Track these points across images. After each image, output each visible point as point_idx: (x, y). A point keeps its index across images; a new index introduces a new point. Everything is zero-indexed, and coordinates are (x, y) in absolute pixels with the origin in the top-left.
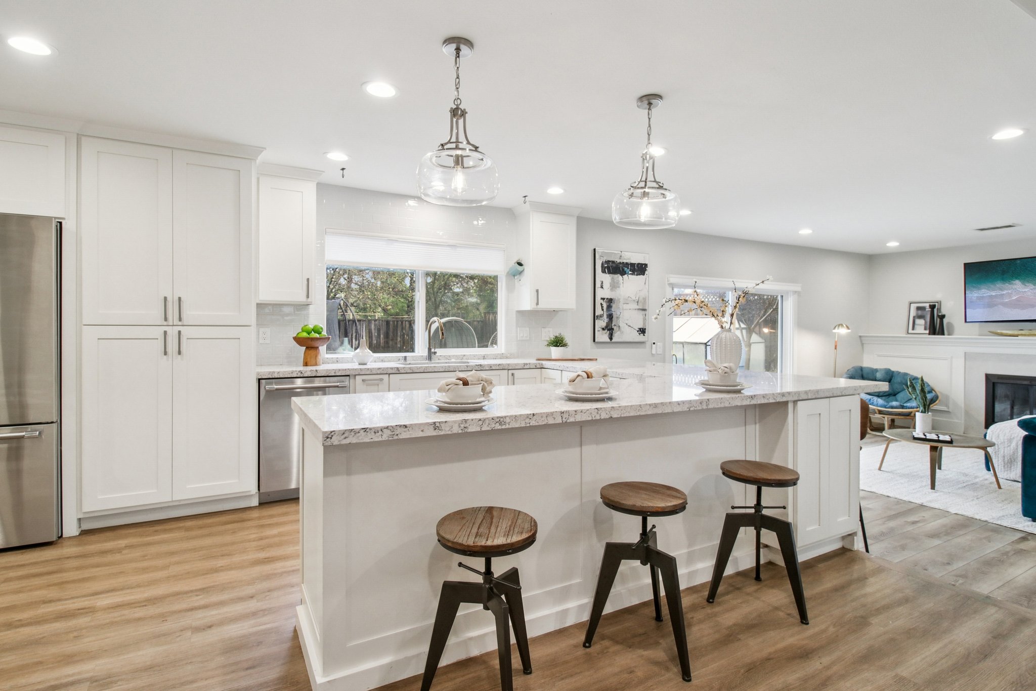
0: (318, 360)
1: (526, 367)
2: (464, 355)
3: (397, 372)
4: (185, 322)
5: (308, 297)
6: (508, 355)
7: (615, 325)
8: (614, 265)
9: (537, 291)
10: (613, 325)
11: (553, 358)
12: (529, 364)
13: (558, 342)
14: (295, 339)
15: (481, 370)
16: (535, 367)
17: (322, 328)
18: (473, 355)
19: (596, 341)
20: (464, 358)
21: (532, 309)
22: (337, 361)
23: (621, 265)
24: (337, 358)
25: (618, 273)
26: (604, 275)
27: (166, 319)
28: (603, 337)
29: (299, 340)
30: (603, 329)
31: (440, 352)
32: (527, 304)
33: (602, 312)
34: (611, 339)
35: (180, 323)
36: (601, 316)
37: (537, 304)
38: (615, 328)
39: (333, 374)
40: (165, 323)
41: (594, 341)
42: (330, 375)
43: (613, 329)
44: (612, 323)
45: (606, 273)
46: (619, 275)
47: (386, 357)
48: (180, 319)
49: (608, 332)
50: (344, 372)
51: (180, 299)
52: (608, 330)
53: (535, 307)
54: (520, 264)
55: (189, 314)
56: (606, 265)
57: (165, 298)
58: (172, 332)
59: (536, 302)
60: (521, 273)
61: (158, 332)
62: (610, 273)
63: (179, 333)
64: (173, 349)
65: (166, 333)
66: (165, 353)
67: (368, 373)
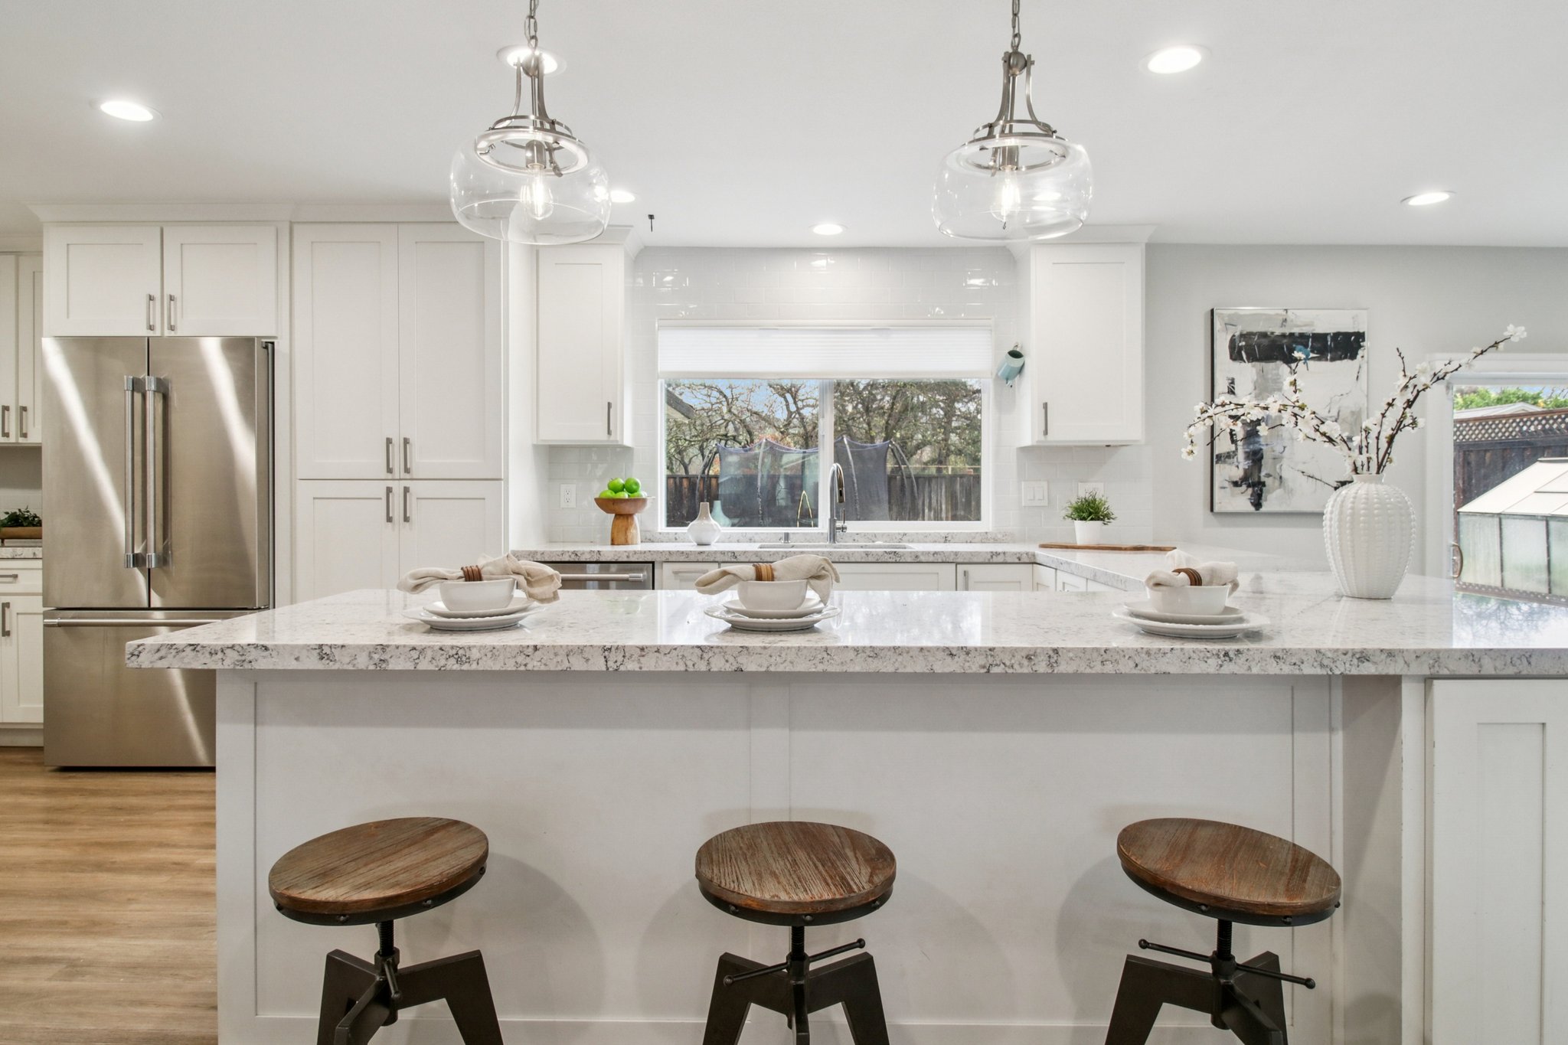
0: (630, 536)
1: (995, 559)
2: (905, 534)
3: (733, 560)
4: (415, 474)
5: (609, 432)
6: (999, 536)
7: (1268, 475)
8: (1265, 342)
9: (1045, 406)
10: (1263, 474)
11: (1079, 543)
12: (1004, 553)
13: (1090, 511)
14: (595, 500)
15: (896, 562)
16: (1017, 561)
17: (637, 484)
18: (922, 534)
19: (1216, 509)
20: (905, 538)
21: (1035, 444)
22: (676, 539)
23: (1285, 341)
24: (676, 534)
25: (1277, 359)
26: (1237, 365)
27: (390, 470)
28: (1241, 501)
29: (604, 504)
30: (1236, 484)
31: (853, 527)
32: (1028, 434)
33: (1233, 447)
34: (1257, 504)
35: (407, 476)
36: (1229, 456)
37: (1046, 433)
38: (1268, 481)
39: (625, 559)
40: (390, 476)
41: (1212, 510)
42: (620, 560)
43: (1264, 484)
44: (1260, 471)
45: (1241, 359)
46: (1279, 363)
47: (756, 534)
48: (407, 470)
49: (1250, 491)
50: (643, 555)
51: (406, 441)
52: (1249, 486)
53: (1042, 438)
54: (1015, 354)
55: (418, 461)
56: (1244, 343)
57: (389, 441)
58: (398, 488)
59: (1043, 428)
60: (1021, 370)
61: (380, 489)
62: (1252, 358)
63: (406, 490)
64: (397, 512)
65: (389, 490)
66: (389, 519)
67: (682, 559)
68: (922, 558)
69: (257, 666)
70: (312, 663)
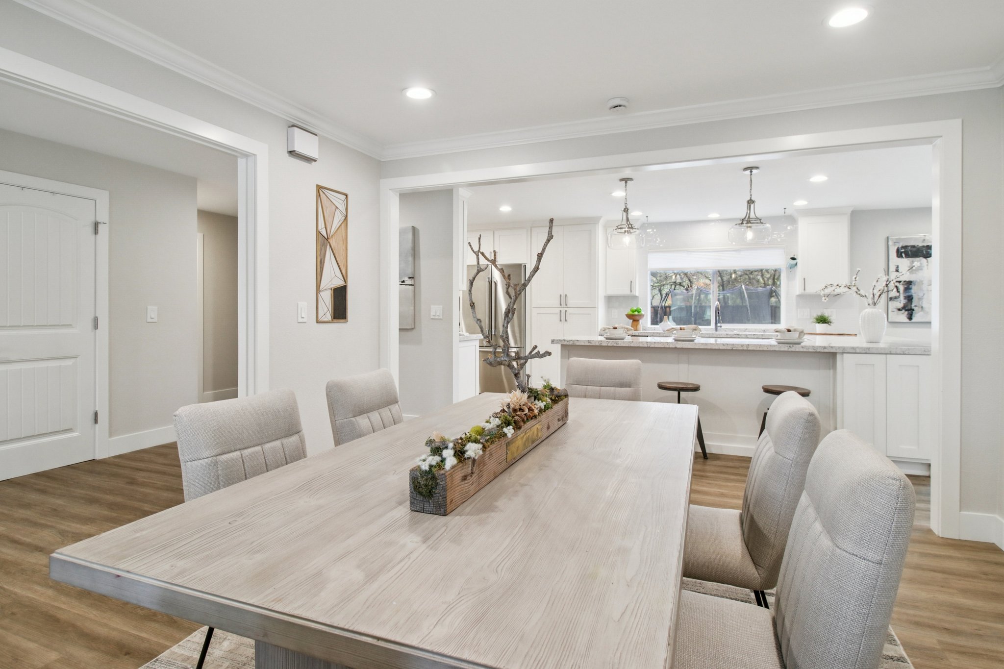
0: (638, 328)
2: (747, 329)
4: (568, 306)
5: (631, 291)
7: (916, 306)
8: (914, 249)
9: (804, 279)
10: (913, 305)
11: (818, 332)
13: (823, 320)
14: (626, 315)
17: (641, 309)
19: (890, 320)
20: (747, 330)
21: (801, 294)
23: (924, 249)
24: (655, 327)
25: (920, 257)
26: (900, 259)
27: (561, 305)
28: (903, 317)
29: (629, 316)
30: (899, 310)
31: (725, 326)
32: (798, 290)
33: (898, 294)
34: (910, 318)
35: (566, 307)
36: (896, 298)
37: (805, 290)
38: (916, 309)
40: (561, 307)
41: (888, 320)
43: (913, 310)
44: (911, 304)
45: (902, 257)
46: (921, 258)
48: (566, 305)
49: (907, 312)
51: (566, 295)
52: (906, 310)
53: (803, 291)
54: (793, 259)
55: (570, 302)
56: (903, 250)
57: (561, 295)
58: (563, 310)
59: (804, 288)
60: (796, 264)
61: (558, 311)
62: (907, 256)
63: (566, 311)
64: (563, 318)
65: (561, 311)
66: (561, 320)
67: (658, 335)
68: (749, 337)
69: (576, 344)
70: (587, 344)
